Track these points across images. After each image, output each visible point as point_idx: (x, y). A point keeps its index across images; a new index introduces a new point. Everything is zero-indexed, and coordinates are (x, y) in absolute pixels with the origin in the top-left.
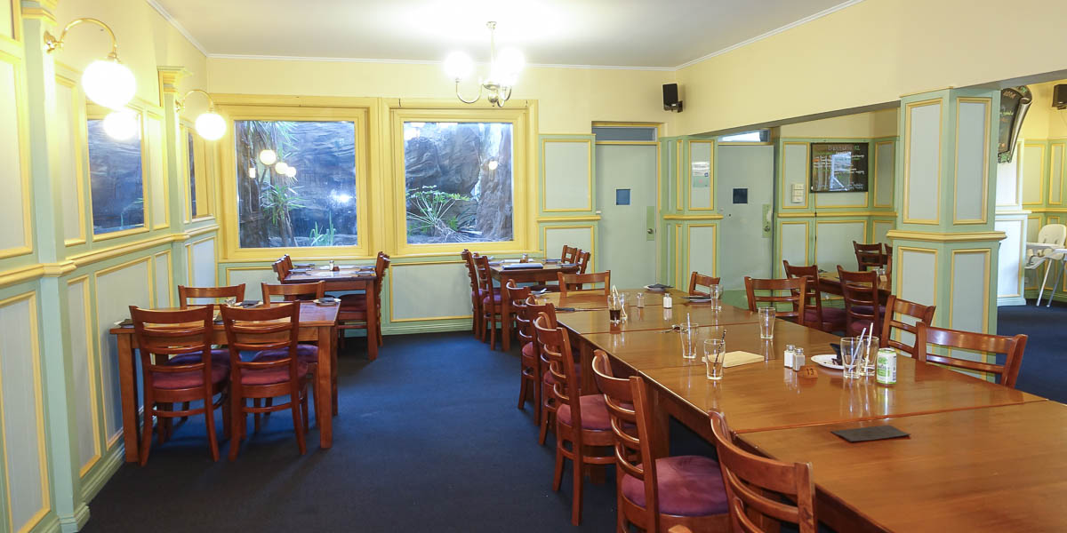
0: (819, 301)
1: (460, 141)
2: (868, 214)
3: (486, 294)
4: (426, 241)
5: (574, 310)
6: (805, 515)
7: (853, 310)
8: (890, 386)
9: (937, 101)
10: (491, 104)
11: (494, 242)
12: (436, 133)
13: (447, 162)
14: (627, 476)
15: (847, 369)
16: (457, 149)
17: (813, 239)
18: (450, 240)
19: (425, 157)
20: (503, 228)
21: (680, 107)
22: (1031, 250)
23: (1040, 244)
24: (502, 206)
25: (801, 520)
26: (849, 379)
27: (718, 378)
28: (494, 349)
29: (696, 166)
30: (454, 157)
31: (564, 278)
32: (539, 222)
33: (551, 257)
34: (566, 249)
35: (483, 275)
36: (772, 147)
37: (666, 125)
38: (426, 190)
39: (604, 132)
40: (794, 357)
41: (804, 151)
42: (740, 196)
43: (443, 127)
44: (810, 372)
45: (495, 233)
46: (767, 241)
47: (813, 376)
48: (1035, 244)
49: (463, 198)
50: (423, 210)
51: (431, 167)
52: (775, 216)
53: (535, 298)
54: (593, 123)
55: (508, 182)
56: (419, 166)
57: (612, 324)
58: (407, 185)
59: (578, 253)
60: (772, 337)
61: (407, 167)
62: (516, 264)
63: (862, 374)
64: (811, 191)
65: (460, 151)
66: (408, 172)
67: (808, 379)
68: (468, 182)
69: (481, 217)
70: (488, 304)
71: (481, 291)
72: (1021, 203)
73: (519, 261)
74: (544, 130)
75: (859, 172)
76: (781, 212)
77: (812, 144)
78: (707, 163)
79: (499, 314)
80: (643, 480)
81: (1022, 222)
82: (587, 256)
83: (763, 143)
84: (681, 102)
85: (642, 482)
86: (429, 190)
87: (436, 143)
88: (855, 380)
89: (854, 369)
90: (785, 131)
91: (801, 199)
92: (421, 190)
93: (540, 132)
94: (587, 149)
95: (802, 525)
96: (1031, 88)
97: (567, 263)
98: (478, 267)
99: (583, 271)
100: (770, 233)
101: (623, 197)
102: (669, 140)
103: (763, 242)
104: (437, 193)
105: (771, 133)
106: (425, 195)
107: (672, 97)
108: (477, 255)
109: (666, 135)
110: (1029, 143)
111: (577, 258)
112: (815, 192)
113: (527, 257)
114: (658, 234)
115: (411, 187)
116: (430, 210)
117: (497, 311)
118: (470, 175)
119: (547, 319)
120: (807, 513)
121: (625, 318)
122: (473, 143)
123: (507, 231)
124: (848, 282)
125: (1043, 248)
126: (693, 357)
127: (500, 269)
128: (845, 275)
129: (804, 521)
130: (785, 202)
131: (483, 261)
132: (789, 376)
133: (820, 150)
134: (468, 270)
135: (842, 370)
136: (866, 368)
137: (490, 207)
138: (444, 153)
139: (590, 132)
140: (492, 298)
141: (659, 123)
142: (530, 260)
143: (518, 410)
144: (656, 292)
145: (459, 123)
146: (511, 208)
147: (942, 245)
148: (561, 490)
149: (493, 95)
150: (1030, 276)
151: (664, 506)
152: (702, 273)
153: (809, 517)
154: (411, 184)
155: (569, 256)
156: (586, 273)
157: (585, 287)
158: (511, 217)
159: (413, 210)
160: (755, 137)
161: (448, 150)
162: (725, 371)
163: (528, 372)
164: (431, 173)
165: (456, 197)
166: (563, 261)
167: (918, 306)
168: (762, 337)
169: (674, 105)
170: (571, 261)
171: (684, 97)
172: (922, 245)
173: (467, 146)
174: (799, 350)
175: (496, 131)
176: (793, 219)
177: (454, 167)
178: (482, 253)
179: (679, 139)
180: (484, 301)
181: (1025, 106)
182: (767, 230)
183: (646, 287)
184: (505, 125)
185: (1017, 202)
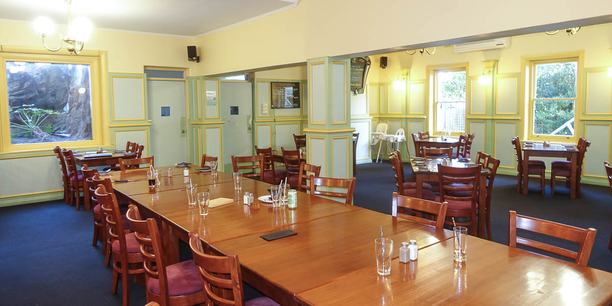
0: (273, 167)
1: (53, 75)
2: (301, 119)
3: (72, 175)
4: (26, 142)
5: (127, 182)
6: (235, 284)
7: (290, 170)
8: (294, 209)
9: (323, 63)
10: (70, 53)
11: (79, 141)
12: (36, 69)
13: (44, 89)
14: (151, 278)
15: (275, 202)
16: (51, 81)
17: (273, 134)
18: (45, 140)
19: (26, 85)
20: (85, 131)
21: (198, 60)
22: (373, 136)
23: (377, 133)
24: (84, 118)
25: (233, 286)
26: (276, 207)
27: (206, 214)
28: (79, 210)
29: (209, 94)
30: (49, 86)
31: (123, 162)
32: (110, 127)
33: (119, 149)
34: (129, 144)
35: (70, 162)
36: (251, 84)
37: (190, 69)
38: (26, 107)
39: (151, 73)
40: (248, 198)
41: (268, 85)
42: (235, 110)
43: (40, 66)
44: (256, 206)
45: (79, 135)
46: (250, 135)
47: (257, 208)
48: (375, 133)
49: (55, 113)
50: (24, 121)
51: (31, 92)
52: (254, 122)
53: (99, 175)
54: (145, 66)
55: (88, 102)
56: (21, 91)
57: (150, 188)
58: (10, 104)
59: (136, 146)
60: (241, 188)
61: (10, 92)
62: (94, 154)
63: (282, 204)
64: (272, 108)
65: (54, 82)
66: (10, 96)
67: (255, 210)
68: (61, 102)
69: (69, 125)
70: (73, 181)
71: (69, 173)
72: (368, 113)
73: (96, 152)
74: (112, 70)
75: (295, 98)
76: (257, 119)
77: (271, 83)
78: (215, 92)
79: (81, 187)
80: (158, 279)
81: (369, 122)
82: (142, 147)
83: (246, 81)
84: (199, 57)
85: (158, 280)
86: (28, 107)
87: (35, 76)
88: (278, 207)
89: (278, 202)
90: (258, 75)
91: (267, 112)
92: (22, 107)
93: (110, 71)
94: (142, 82)
95: (234, 289)
96: (371, 58)
97: (130, 152)
98: (66, 158)
99: (139, 157)
100: (251, 130)
101: (166, 112)
102: (192, 78)
103: (247, 136)
104: (34, 110)
105: (250, 75)
106: (26, 111)
107: (193, 53)
108: (65, 150)
109: (190, 75)
110: (371, 84)
111: (135, 149)
112: (274, 108)
113: (102, 150)
114: (188, 134)
115: (13, 106)
116: (30, 121)
117: (80, 185)
118: (62, 98)
119: (104, 188)
120: (236, 282)
121: (159, 183)
122: (63, 77)
123: (88, 133)
124: (287, 156)
125: (378, 135)
126: (195, 203)
127: (81, 158)
128: (285, 152)
129: (235, 287)
130: (258, 114)
131: (69, 154)
132: (246, 209)
133: (277, 85)
134: (59, 160)
135: (272, 203)
136: (284, 201)
137: (76, 118)
138: (41, 83)
139: (143, 72)
140: (76, 177)
141: (186, 69)
142: (104, 151)
143: (92, 247)
144: (182, 167)
145: (52, 63)
146: (91, 119)
147: (327, 135)
148: (117, 293)
149: (71, 47)
150: (373, 148)
151: (171, 292)
152: (209, 154)
153: (237, 284)
154: (13, 104)
155: (131, 148)
156: (141, 158)
157: (141, 166)
158: (91, 124)
159: (15, 120)
160: (242, 78)
161: (44, 81)
162: (210, 210)
163: (98, 222)
164: (31, 96)
165: (50, 112)
166: (127, 151)
167: (314, 166)
168: (236, 189)
169: (194, 58)
170: (132, 151)
171: (200, 53)
172: (319, 135)
173: (59, 78)
174: (250, 195)
175: (80, 69)
176: (263, 123)
177: (50, 92)
178: (68, 148)
179: (198, 78)
180: (71, 179)
181: (368, 66)
182: (249, 129)
183: (176, 165)
184: (84, 66)
185: (367, 112)
